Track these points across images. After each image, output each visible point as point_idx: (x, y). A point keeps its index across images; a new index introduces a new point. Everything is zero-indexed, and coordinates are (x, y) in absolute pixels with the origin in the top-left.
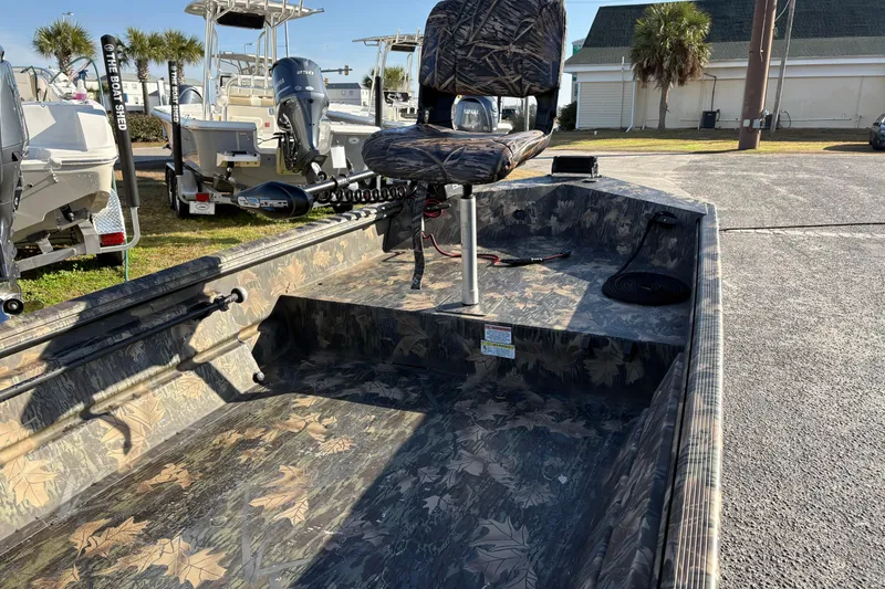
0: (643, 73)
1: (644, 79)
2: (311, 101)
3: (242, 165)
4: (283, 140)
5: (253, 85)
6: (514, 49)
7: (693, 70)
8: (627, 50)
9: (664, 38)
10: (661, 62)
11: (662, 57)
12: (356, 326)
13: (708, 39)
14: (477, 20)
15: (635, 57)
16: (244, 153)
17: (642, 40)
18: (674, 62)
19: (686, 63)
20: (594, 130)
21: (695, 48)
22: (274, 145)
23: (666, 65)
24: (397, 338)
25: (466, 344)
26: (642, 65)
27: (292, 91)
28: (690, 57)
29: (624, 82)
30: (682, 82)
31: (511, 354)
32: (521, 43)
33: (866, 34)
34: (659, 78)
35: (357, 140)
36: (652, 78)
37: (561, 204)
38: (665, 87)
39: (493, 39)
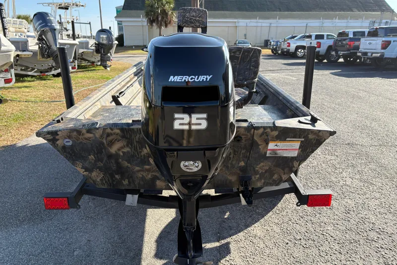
0: (151, 22)
1: (151, 24)
2: (55, 30)
3: (22, 56)
4: (40, 45)
5: (12, 23)
6: (198, 19)
7: (170, 22)
8: (143, 12)
9: (158, 8)
10: (157, 18)
11: (158, 16)
13: (174, 9)
14: (190, 13)
15: (147, 15)
16: (25, 51)
17: (149, 8)
18: (163, 18)
19: (168, 19)
20: (133, 46)
21: (170, 13)
22: (36, 48)
23: (160, 19)
26: (150, 18)
27: (46, 26)
28: (169, 17)
29: (143, 26)
30: (166, 26)
32: (199, 17)
33: (227, 10)
34: (157, 24)
35: (69, 46)
36: (154, 24)
38: (160, 29)
39: (193, 16)
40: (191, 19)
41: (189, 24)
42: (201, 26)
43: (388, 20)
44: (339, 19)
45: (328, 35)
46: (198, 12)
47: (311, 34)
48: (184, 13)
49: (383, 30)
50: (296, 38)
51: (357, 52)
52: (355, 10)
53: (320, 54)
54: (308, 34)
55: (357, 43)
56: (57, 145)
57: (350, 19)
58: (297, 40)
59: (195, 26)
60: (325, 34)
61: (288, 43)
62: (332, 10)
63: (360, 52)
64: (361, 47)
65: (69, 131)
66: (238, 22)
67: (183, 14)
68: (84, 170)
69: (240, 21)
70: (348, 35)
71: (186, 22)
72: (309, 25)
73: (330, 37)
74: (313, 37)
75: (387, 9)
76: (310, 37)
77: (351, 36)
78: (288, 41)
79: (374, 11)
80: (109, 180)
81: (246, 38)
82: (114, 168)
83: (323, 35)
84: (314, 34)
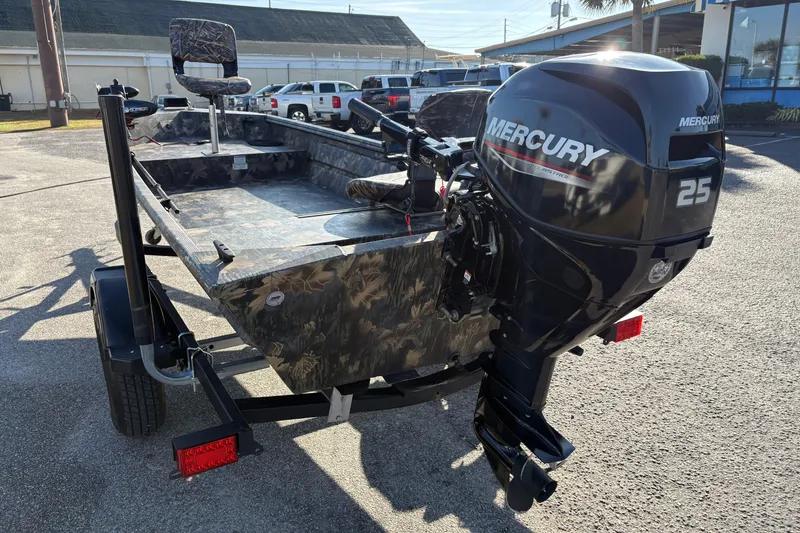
6: (216, 43)
12: (169, 170)
14: (196, 31)
24: (191, 171)
25: (226, 167)
31: (246, 167)
37: (185, 121)
39: (205, 38)
40: (200, 44)
41: (198, 54)
42: (224, 59)
43: (418, 60)
44: (343, 56)
45: (340, 85)
46: (214, 30)
47: (311, 82)
48: (184, 30)
49: (438, 76)
50: (281, 91)
51: (406, 114)
52: (363, 41)
53: (342, 118)
54: (305, 83)
55: (403, 98)
56: (250, 309)
57: (361, 57)
58: (285, 93)
59: (210, 59)
60: (336, 82)
61: (273, 100)
62: (327, 39)
63: (412, 114)
64: (412, 104)
65: (289, 271)
66: (148, 58)
67: (181, 32)
68: (282, 360)
69: (151, 55)
70: (380, 84)
71: (191, 50)
72: (291, 66)
73: (343, 88)
74: (317, 89)
75: (413, 41)
76: (309, 88)
77: (386, 86)
78: (272, 97)
79: (394, 43)
80: (323, 372)
81: (170, 93)
82: (344, 341)
83: (333, 85)
84: (316, 83)
